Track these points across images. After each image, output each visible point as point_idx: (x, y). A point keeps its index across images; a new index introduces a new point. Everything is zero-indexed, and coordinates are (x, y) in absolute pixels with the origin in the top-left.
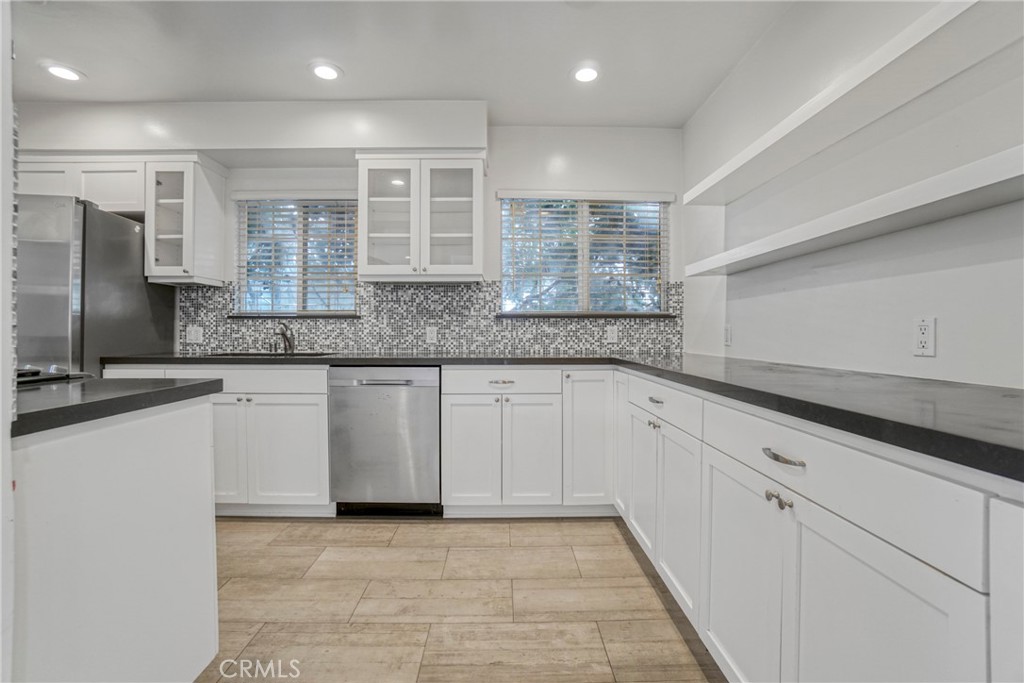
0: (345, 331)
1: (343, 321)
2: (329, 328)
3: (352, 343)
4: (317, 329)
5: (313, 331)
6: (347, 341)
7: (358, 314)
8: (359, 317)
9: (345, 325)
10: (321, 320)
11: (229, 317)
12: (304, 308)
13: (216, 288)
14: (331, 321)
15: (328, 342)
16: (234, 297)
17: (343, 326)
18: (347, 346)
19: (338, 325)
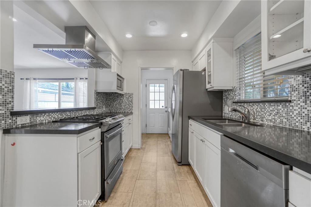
0: (281, 111)
1: (279, 104)
2: (271, 109)
3: (285, 120)
4: (265, 109)
5: (263, 110)
6: (282, 118)
7: (289, 99)
8: (290, 101)
9: (280, 107)
10: (267, 104)
11: (234, 102)
12: (264, 96)
13: (231, 90)
14: (272, 104)
15: (270, 118)
16: (236, 93)
17: (279, 108)
18: (282, 122)
19: (276, 107)
